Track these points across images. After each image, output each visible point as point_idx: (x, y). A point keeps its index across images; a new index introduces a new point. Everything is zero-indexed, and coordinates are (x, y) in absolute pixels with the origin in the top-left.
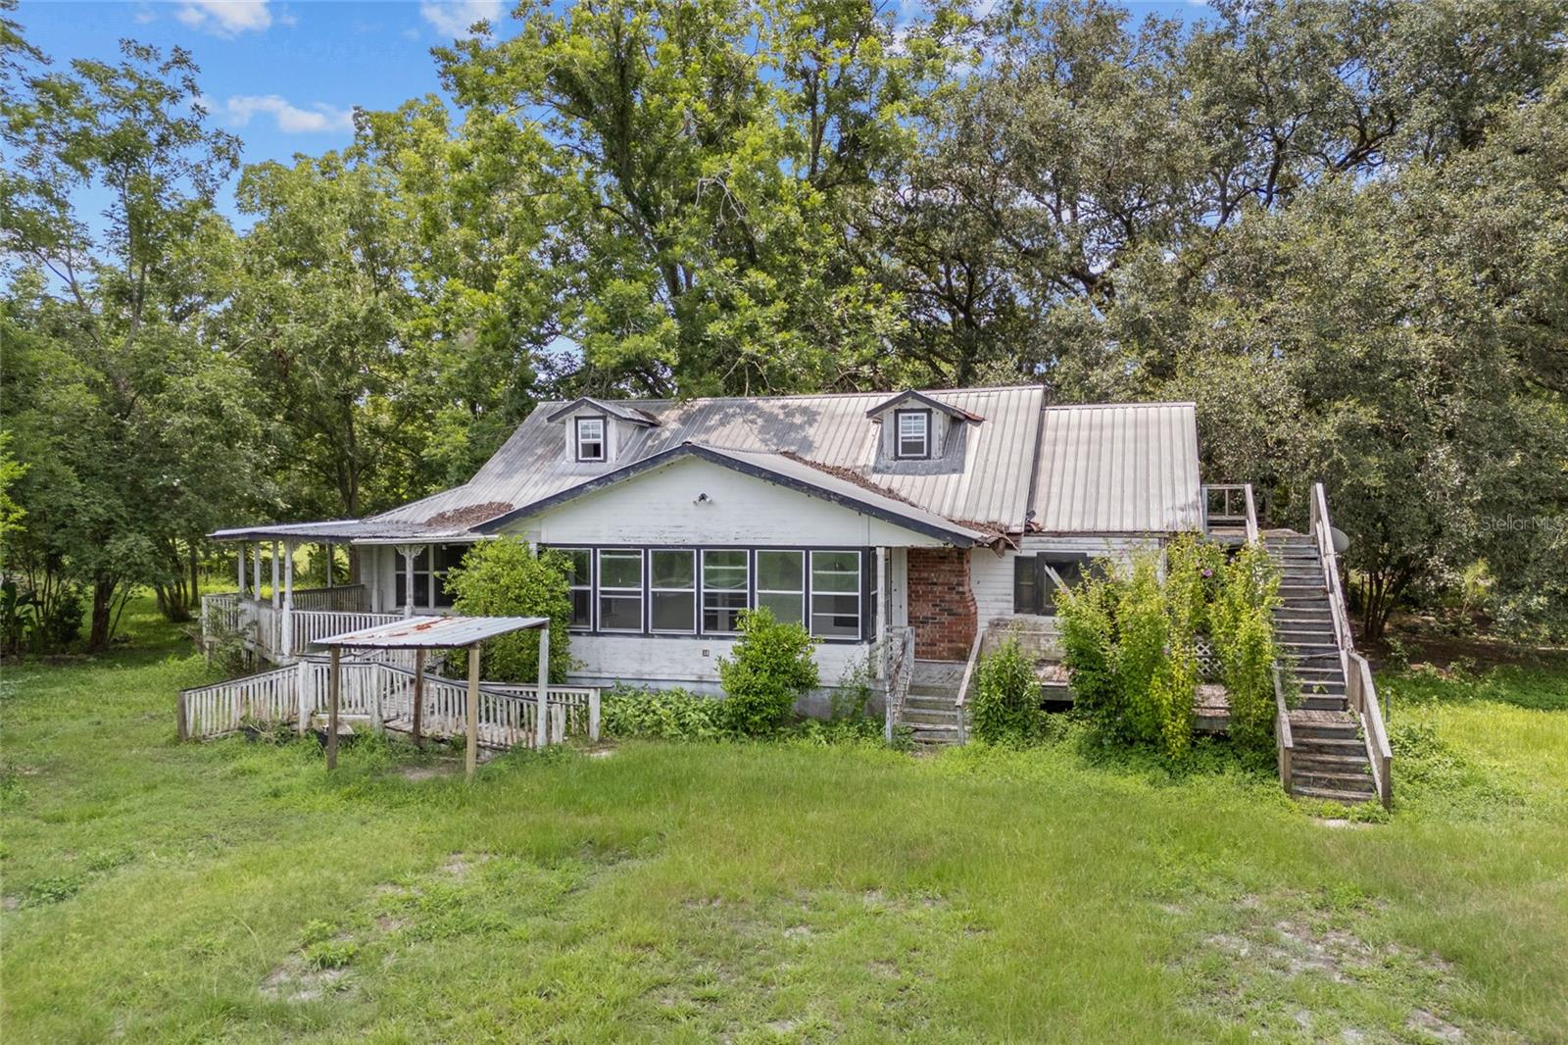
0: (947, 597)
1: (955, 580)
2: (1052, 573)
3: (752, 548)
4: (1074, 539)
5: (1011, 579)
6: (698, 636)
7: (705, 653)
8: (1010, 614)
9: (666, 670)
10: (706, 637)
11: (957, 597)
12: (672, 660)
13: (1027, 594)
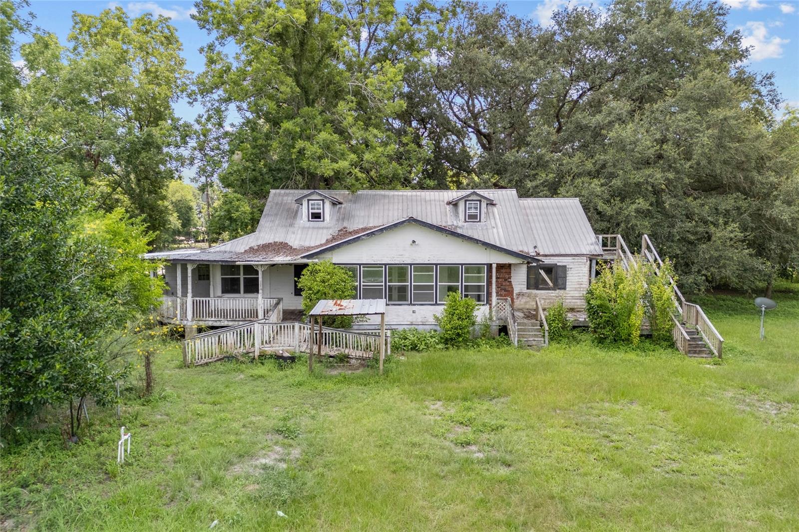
0: (504, 284)
1: (507, 276)
2: (542, 272)
3: (436, 265)
4: (552, 258)
5: (526, 275)
6: (411, 304)
7: (414, 312)
8: (525, 290)
9: (395, 320)
10: (414, 305)
11: (508, 284)
12: (398, 315)
13: (532, 282)
